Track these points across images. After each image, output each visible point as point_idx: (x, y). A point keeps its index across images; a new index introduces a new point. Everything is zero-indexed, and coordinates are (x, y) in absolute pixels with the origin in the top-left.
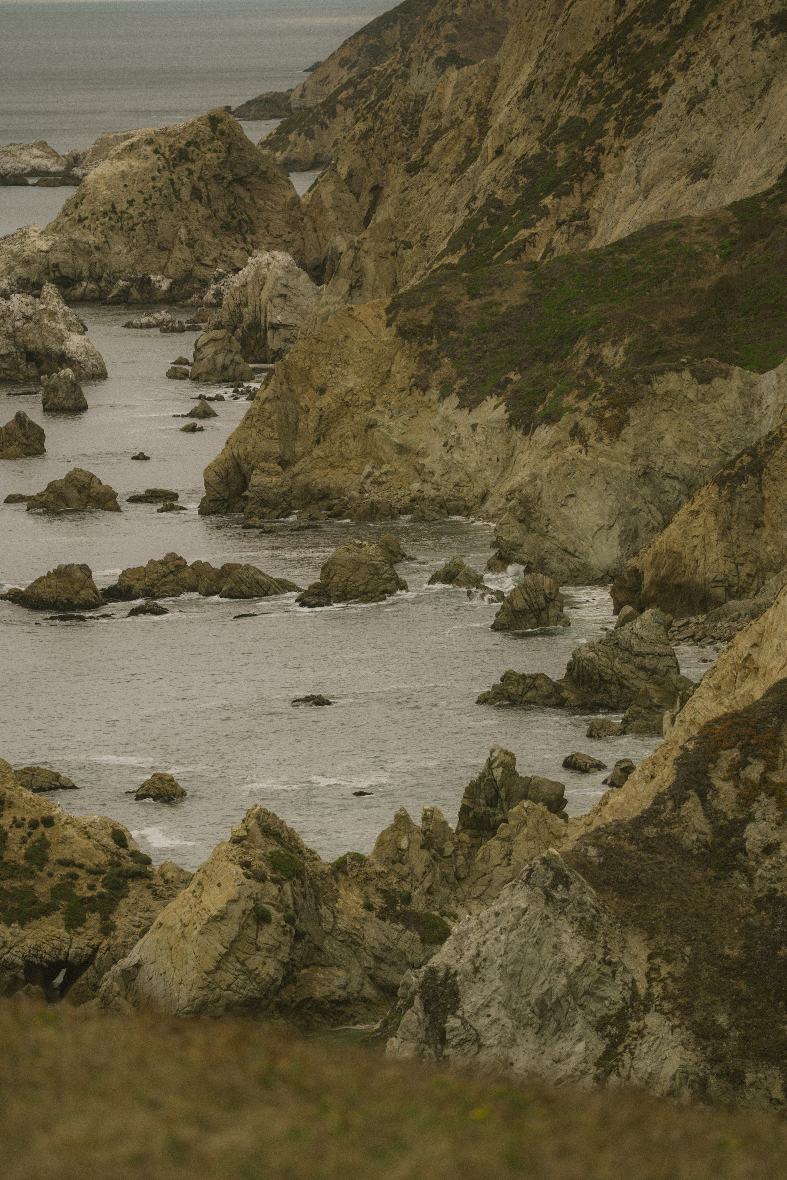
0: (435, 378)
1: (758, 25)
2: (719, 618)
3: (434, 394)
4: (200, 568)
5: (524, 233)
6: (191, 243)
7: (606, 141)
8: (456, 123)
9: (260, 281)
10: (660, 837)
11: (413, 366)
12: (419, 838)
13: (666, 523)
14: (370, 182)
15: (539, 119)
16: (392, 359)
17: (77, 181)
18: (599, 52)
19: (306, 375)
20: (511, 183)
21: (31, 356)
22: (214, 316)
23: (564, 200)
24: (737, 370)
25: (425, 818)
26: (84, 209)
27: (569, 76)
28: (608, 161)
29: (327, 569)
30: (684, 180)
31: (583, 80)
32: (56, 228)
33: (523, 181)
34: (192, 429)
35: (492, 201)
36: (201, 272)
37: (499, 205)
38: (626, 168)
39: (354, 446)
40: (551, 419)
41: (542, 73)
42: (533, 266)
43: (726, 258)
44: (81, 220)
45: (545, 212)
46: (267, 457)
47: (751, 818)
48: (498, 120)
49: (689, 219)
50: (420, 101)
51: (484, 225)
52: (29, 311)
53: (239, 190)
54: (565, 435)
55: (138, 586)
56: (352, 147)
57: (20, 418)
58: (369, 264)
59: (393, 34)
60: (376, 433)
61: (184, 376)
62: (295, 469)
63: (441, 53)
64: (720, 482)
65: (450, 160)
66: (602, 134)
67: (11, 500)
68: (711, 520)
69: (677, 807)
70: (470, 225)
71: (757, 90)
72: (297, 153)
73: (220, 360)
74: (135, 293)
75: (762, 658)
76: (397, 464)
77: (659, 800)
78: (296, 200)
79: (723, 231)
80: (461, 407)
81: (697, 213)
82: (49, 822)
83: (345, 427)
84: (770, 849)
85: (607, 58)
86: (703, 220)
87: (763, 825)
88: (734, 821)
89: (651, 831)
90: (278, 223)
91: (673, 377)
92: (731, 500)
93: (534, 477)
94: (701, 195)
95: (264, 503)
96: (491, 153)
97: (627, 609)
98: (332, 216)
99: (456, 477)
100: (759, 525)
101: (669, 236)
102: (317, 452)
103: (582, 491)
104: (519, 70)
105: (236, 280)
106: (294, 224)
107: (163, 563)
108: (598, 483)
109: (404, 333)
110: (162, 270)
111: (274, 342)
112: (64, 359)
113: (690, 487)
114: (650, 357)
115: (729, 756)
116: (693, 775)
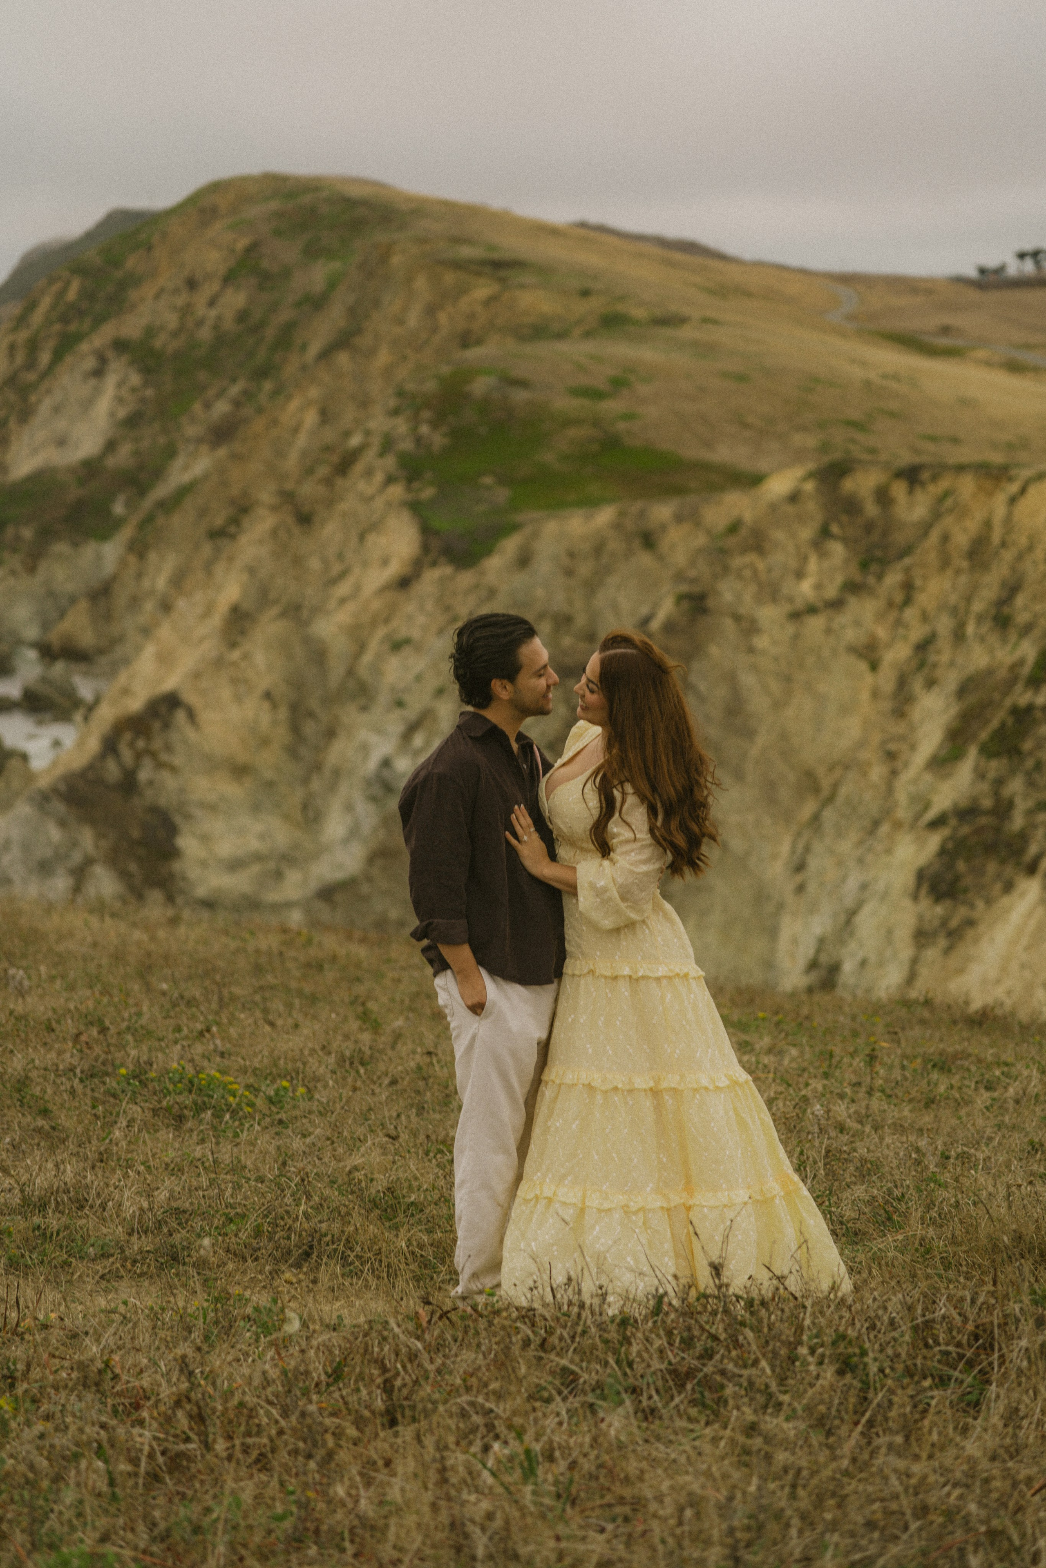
1: (84, 374)
2: (94, 666)
7: (10, 428)
10: (95, 778)
13: (62, 618)
24: (91, 542)
28: (12, 438)
30: (54, 447)
38: (24, 441)
43: (79, 487)
47: (140, 767)
49: (58, 466)
54: (6, 573)
64: (89, 598)
66: (8, 424)
68: (86, 617)
69: (103, 763)
71: (86, 404)
75: (135, 687)
77: (93, 759)
79: (76, 472)
81: (63, 463)
84: (151, 783)
85: (8, 387)
86: (66, 467)
87: (146, 771)
88: (132, 770)
89: (90, 775)
91: (59, 544)
92: (94, 607)
94: (63, 455)
100: (110, 619)
101: (49, 475)
103: (17, 603)
108: (25, 598)
113: (73, 600)
114: (46, 535)
115: (128, 736)
116: (110, 746)
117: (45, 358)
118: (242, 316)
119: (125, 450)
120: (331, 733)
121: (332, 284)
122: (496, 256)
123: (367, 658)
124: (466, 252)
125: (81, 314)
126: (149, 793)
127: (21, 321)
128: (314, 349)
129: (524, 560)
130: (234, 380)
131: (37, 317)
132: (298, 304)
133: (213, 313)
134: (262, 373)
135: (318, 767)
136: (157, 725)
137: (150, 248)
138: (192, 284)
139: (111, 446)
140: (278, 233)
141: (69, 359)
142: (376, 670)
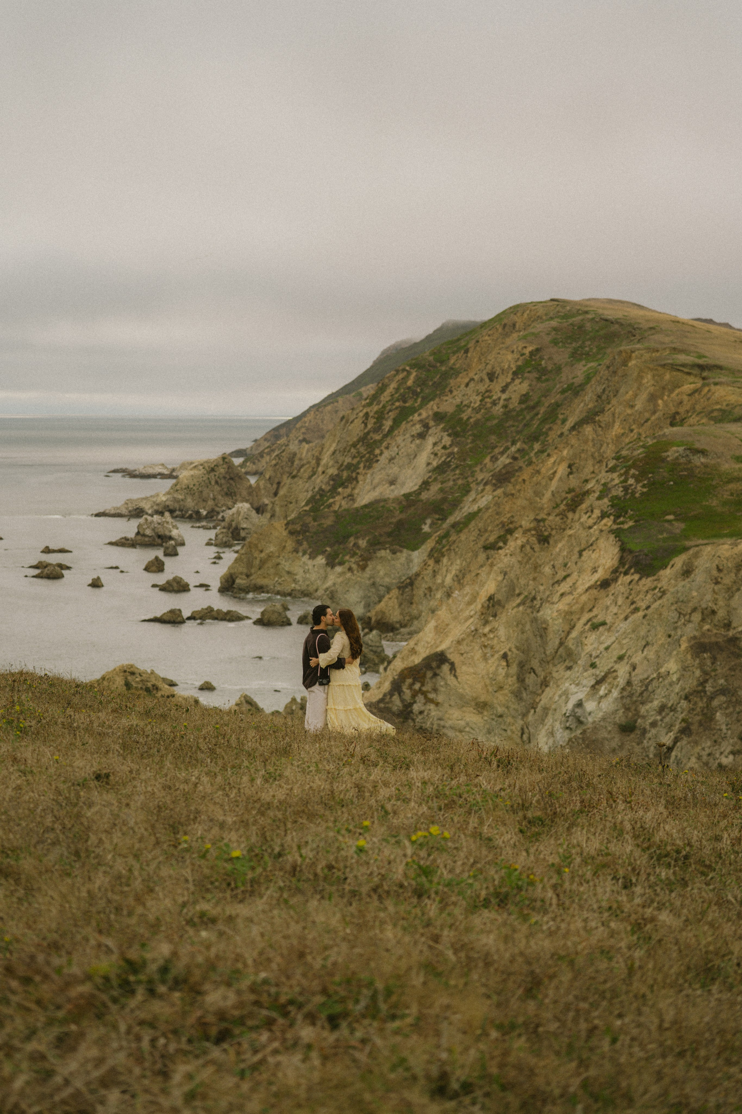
0: (301, 549)
1: (413, 436)
2: (397, 634)
3: (301, 554)
4: (219, 611)
5: (331, 500)
6: (214, 499)
7: (360, 471)
8: (309, 463)
9: (238, 513)
10: (385, 708)
11: (294, 544)
12: (300, 706)
13: (380, 601)
14: (276, 480)
15: (337, 462)
16: (286, 541)
17: (176, 477)
18: (358, 441)
19: (256, 546)
20: (328, 483)
21: (159, 537)
22: (223, 524)
23: (346, 490)
24: (405, 550)
25: (302, 699)
26: (178, 487)
27: (348, 448)
28: (360, 478)
29: (263, 613)
30: (387, 485)
31: (353, 450)
32: (168, 493)
33: (331, 483)
34: (215, 563)
35: (321, 489)
36: (217, 509)
37: (323, 491)
38: (367, 481)
39: (272, 571)
40: (341, 564)
41: (339, 447)
42: (335, 512)
43: (401, 512)
44: (177, 491)
45: (339, 494)
46: (241, 573)
47: (415, 702)
48: (323, 462)
49: (388, 498)
50: (295, 454)
51: (318, 497)
52: (160, 521)
53: (231, 482)
54: (346, 570)
55: (197, 617)
56: (270, 469)
57: (157, 558)
58: (277, 509)
59: (283, 431)
60: (280, 567)
61: (211, 544)
62: (251, 578)
63: (301, 438)
64: (399, 588)
65: (306, 475)
66: (359, 468)
67: (154, 586)
68: (396, 600)
69: (391, 698)
70: (313, 497)
71: (412, 457)
72: (249, 469)
73: (224, 539)
74: (194, 516)
75: (419, 648)
76: (286, 577)
77: (385, 695)
78: (251, 486)
79: (400, 503)
80: (310, 558)
81: (392, 496)
82: (173, 696)
83: (269, 564)
84: (421, 712)
85: (361, 443)
86: (394, 499)
87: (419, 704)
88: (410, 703)
89: (382, 705)
90: (244, 493)
91: (383, 551)
92: (402, 594)
93: (334, 584)
94: (393, 491)
95: (240, 589)
96: (320, 473)
97: (366, 630)
98: (263, 492)
99: (307, 583)
100: (412, 603)
101: (382, 504)
102: (259, 572)
103: (351, 590)
104: (331, 446)
105: (230, 512)
106: (250, 494)
107: (206, 609)
108: (357, 587)
109: (291, 533)
110: (204, 508)
111: (243, 534)
112: (171, 538)
113: (388, 589)
114: (375, 544)
115: (409, 681)
116: (396, 687)
117: (388, 424)
118: (525, 398)
119: (435, 488)
120: (545, 684)
121: (588, 379)
122: (701, 362)
123: (574, 634)
124: (682, 358)
125: (416, 394)
126: (419, 719)
127: (374, 398)
128: (569, 424)
129: (687, 572)
130: (514, 443)
131: (385, 397)
132: (563, 392)
133: (504, 396)
134: (534, 438)
135: (534, 706)
136: (429, 674)
137: (467, 351)
138: (492, 376)
139: (425, 485)
140: (555, 342)
141: (403, 425)
142: (580, 643)
